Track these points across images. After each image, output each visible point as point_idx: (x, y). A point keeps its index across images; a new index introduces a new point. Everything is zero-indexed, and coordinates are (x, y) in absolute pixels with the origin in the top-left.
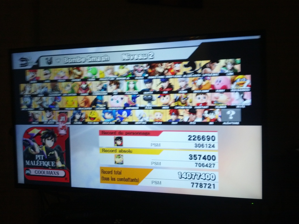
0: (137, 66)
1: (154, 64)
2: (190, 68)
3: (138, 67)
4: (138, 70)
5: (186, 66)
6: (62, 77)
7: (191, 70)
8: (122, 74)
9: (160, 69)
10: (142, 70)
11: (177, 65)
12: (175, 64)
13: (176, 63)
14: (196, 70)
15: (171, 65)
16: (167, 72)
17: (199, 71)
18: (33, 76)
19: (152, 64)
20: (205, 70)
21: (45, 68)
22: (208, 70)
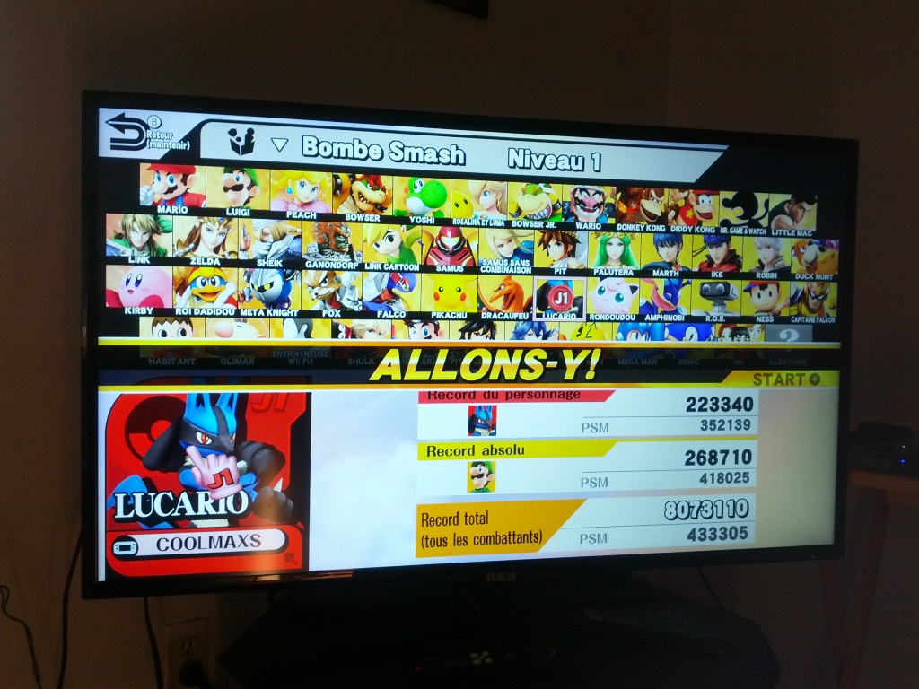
0: (581, 190)
1: (636, 189)
2: (739, 211)
3: (584, 193)
4: (585, 205)
5: (727, 203)
6: (304, 205)
7: (740, 218)
8: (532, 213)
9: (652, 206)
10: (598, 205)
11: (701, 198)
12: (698, 195)
13: (700, 192)
14: (755, 217)
15: (686, 199)
16: (675, 218)
17: (764, 222)
18: (170, 190)
19: (630, 190)
20: (779, 220)
21: (230, 166)
22: (787, 220)
